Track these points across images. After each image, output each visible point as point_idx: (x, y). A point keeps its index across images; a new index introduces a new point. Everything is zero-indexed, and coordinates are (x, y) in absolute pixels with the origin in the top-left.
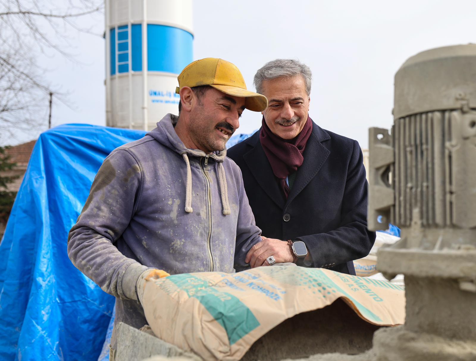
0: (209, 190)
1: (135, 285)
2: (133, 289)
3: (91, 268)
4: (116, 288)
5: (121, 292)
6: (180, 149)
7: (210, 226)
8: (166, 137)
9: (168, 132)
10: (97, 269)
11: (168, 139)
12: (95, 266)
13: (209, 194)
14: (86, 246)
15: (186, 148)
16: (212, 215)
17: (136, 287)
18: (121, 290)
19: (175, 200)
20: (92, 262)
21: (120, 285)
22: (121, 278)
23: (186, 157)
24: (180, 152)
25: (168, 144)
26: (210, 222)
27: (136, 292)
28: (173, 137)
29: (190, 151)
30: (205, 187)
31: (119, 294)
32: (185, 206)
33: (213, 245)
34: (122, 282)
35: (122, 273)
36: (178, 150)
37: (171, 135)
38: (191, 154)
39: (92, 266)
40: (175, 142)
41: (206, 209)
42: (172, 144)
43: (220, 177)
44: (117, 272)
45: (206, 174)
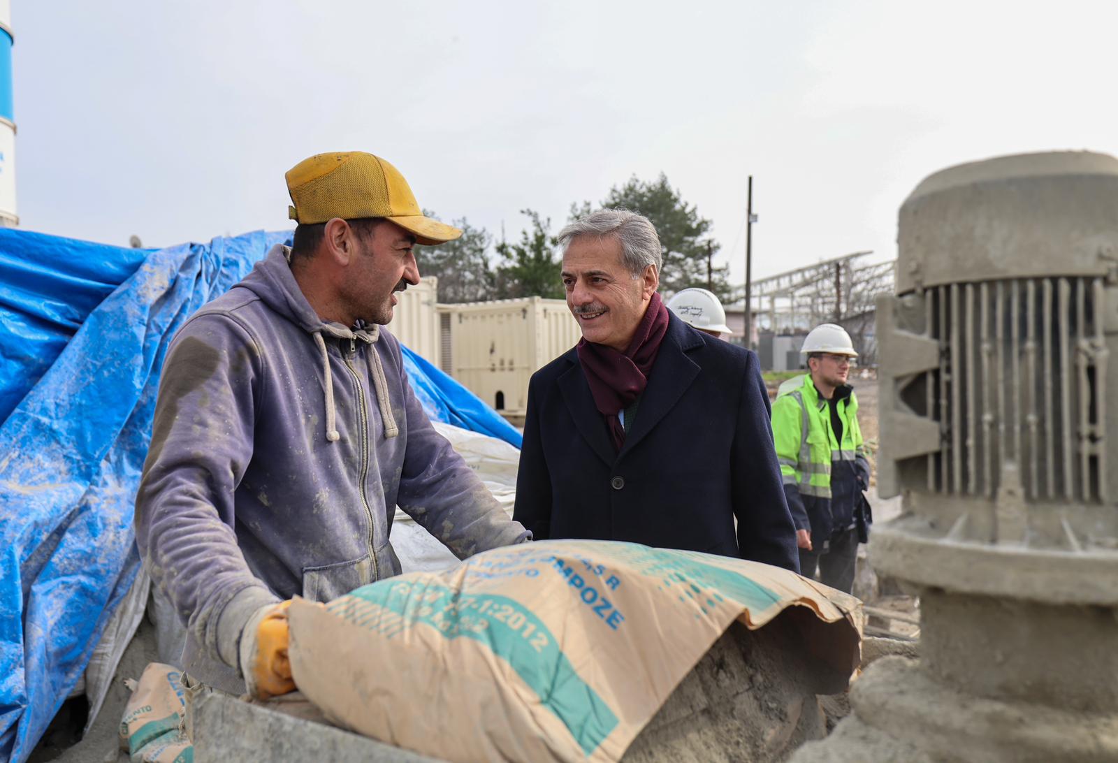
0: (361, 393)
1: (241, 628)
2: (235, 636)
3: (176, 574)
4: (205, 626)
5: (213, 639)
6: (308, 323)
7: (365, 458)
8: (283, 298)
9: (287, 288)
10: (186, 578)
11: (287, 302)
12: (185, 571)
13: (361, 401)
14: (179, 523)
15: (320, 322)
16: (369, 438)
17: (241, 632)
18: (214, 634)
19: (310, 416)
20: (182, 562)
21: (216, 621)
22: (220, 607)
23: (319, 337)
24: (308, 329)
25: (286, 312)
26: (365, 451)
27: (238, 642)
28: (295, 299)
29: (328, 327)
30: (355, 389)
31: (207, 642)
32: (325, 431)
33: (368, 489)
34: (220, 615)
35: (227, 596)
36: (305, 323)
37: (292, 294)
38: (329, 332)
39: (180, 569)
40: (301, 310)
41: (358, 430)
42: (294, 311)
43: (373, 370)
44: (218, 593)
45: (349, 365)
